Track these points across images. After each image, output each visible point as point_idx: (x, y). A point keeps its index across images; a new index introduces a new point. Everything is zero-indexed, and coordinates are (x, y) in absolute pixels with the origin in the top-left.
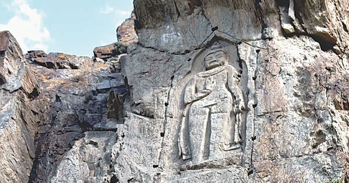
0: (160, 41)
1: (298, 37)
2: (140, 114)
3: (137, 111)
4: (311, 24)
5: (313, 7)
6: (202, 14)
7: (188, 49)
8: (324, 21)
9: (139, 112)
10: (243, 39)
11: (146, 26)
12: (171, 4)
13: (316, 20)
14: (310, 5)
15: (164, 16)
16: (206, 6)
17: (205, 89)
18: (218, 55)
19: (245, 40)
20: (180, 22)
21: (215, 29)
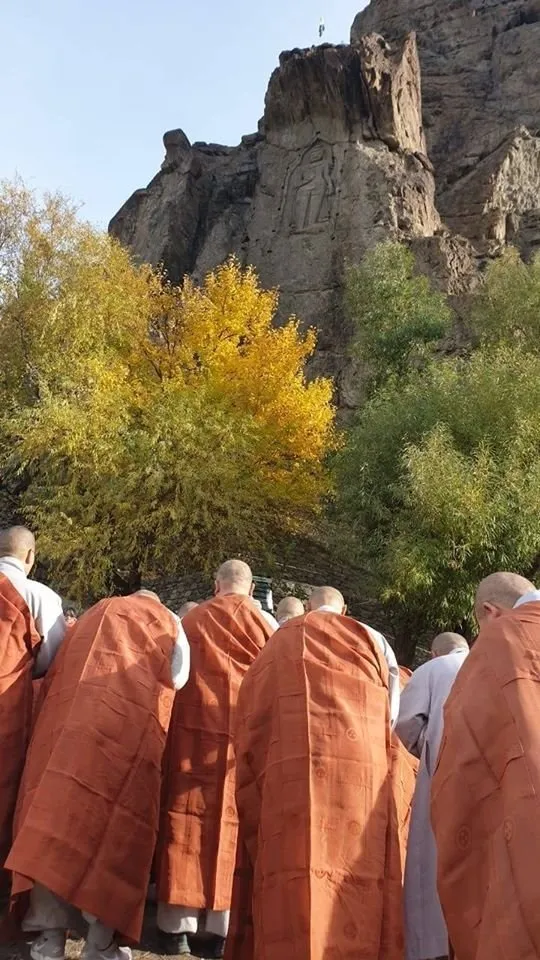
0: (281, 141)
1: (374, 140)
2: (266, 194)
3: (264, 191)
4: (383, 132)
5: (385, 120)
6: (310, 122)
7: (299, 147)
8: (393, 130)
10: (336, 142)
12: (289, 113)
13: (386, 129)
14: (383, 118)
15: (284, 122)
16: (313, 115)
21: (318, 133)
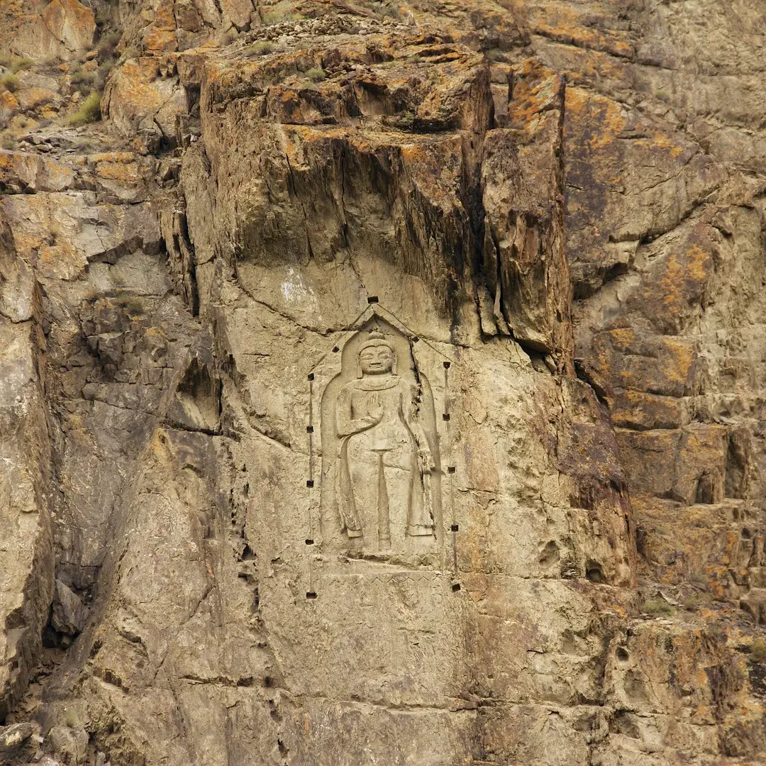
0: (280, 295)
1: (500, 340)
2: (266, 434)
3: (260, 427)
4: (521, 324)
5: (528, 302)
6: (350, 265)
7: (331, 327)
8: (540, 322)
9: (264, 431)
10: (421, 335)
11: (255, 261)
12: (302, 240)
13: (529, 320)
14: (525, 299)
15: (286, 253)
16: (356, 252)
17: (368, 414)
18: (382, 353)
19: (424, 337)
20: (313, 269)
21: (373, 300)
